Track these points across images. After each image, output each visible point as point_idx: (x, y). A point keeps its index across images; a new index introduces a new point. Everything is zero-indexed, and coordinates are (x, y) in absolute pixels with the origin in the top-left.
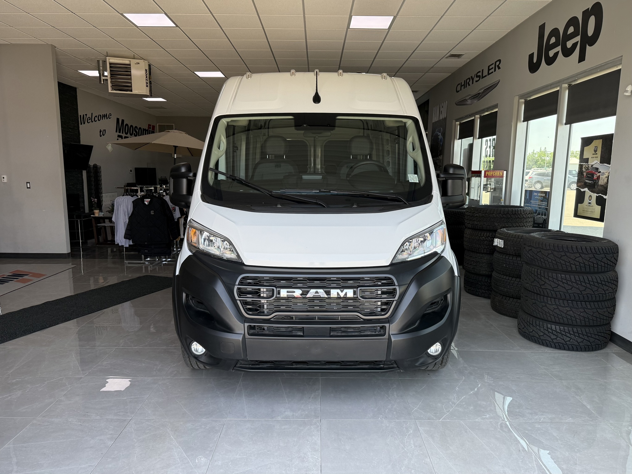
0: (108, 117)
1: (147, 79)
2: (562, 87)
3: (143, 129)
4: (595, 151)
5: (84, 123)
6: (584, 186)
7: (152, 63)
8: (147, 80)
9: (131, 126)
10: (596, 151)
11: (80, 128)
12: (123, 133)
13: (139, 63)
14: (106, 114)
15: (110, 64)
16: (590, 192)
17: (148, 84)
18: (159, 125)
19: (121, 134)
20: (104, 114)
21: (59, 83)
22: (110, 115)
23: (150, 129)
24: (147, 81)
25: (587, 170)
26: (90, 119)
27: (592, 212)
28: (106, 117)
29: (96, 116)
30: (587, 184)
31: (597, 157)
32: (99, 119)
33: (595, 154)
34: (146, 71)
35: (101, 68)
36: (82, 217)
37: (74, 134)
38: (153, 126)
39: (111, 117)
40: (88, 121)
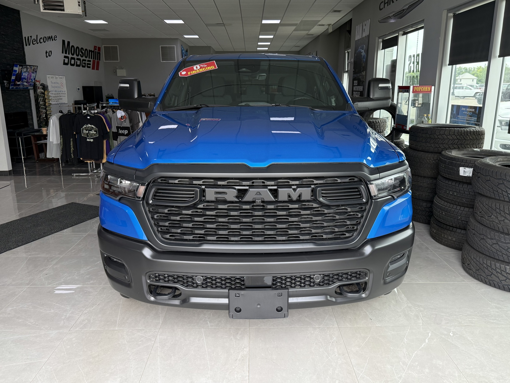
0: (53, 39)
3: (89, 50)
5: (29, 45)
9: (77, 47)
11: (25, 50)
12: (69, 54)
14: (52, 36)
18: (104, 47)
19: (67, 55)
20: (50, 36)
22: (55, 36)
23: (96, 50)
26: (35, 41)
29: (42, 38)
32: (45, 41)
36: (23, 134)
37: (19, 55)
38: (98, 47)
39: (56, 39)
40: (34, 42)
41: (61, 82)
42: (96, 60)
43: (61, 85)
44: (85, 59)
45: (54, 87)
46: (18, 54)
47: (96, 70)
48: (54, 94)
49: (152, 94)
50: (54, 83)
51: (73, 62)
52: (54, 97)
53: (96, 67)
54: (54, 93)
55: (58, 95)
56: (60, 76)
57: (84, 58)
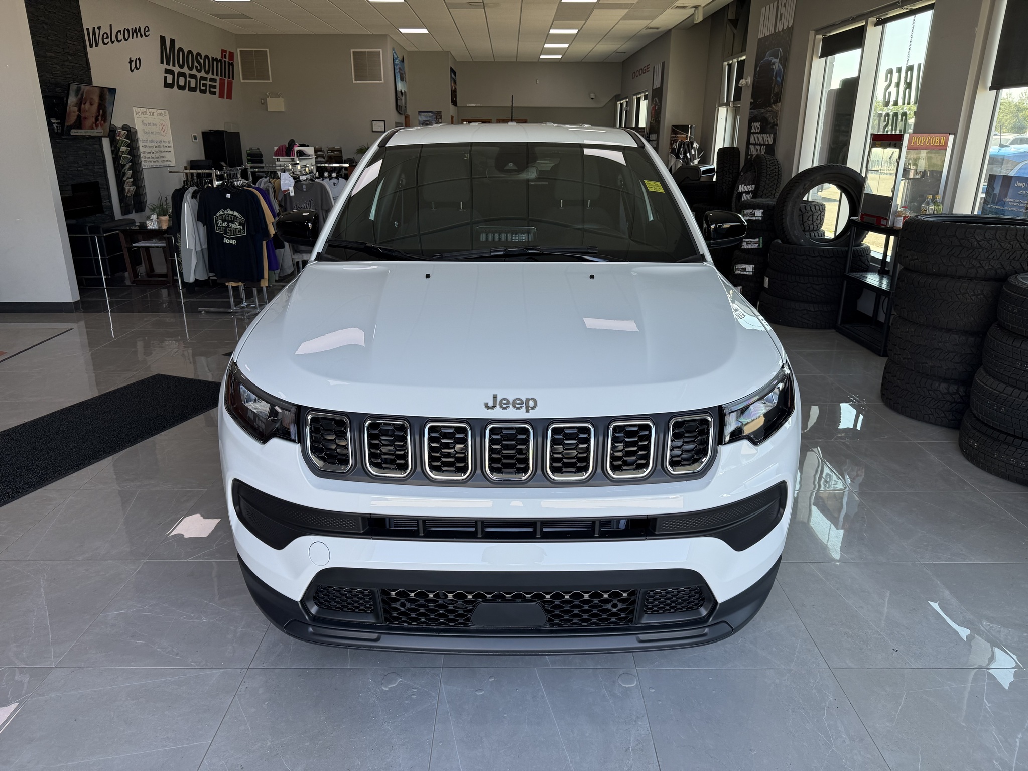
0: (142, 33)
3: (213, 58)
5: (97, 45)
9: (190, 52)
11: (89, 55)
12: (174, 65)
14: (140, 27)
18: (241, 51)
19: (171, 67)
20: (136, 28)
22: (147, 28)
23: (226, 58)
26: (108, 37)
28: (139, 34)
29: (120, 31)
32: (127, 38)
37: (76, 65)
38: (229, 52)
39: (149, 34)
40: (105, 40)
41: (162, 122)
42: (226, 79)
43: (162, 130)
44: (205, 75)
45: (148, 133)
46: (74, 64)
47: (227, 98)
48: (150, 147)
49: (336, 147)
50: (148, 123)
51: (182, 81)
52: (149, 153)
53: (226, 92)
54: (148, 144)
55: (156, 149)
56: (159, 111)
57: (203, 74)
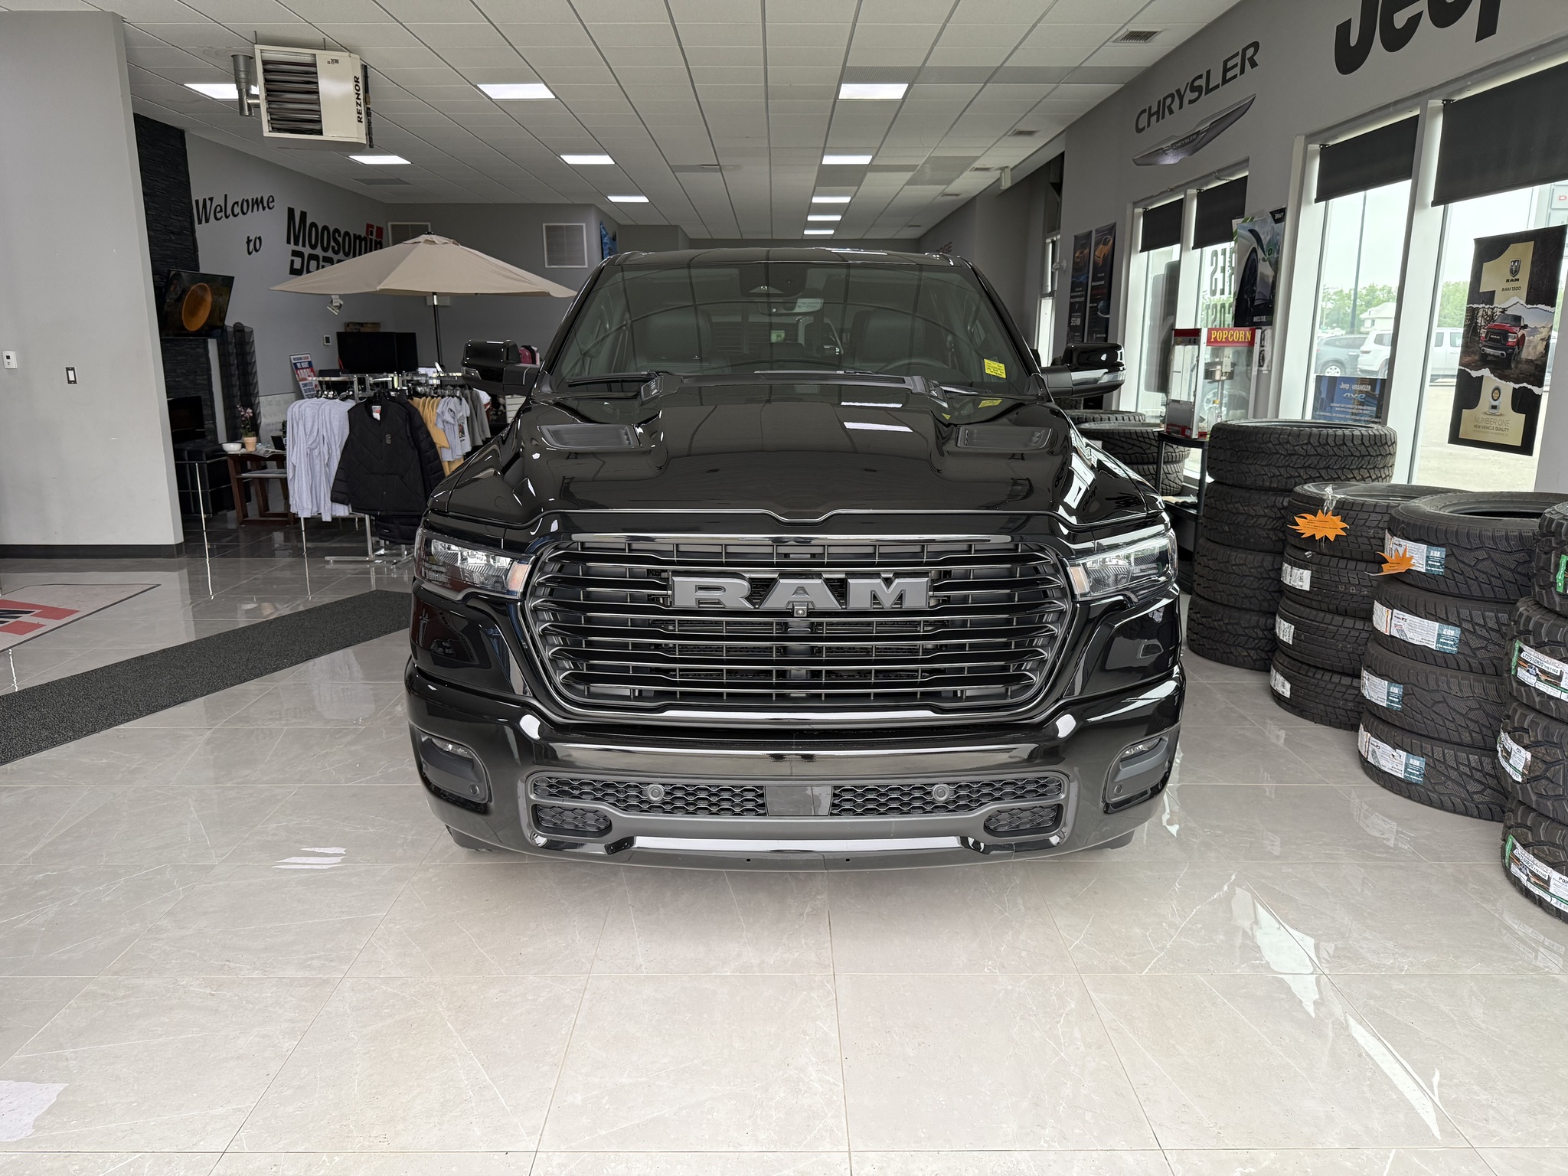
0: (265, 205)
1: (359, 101)
2: (1429, 106)
3: (355, 235)
4: (1514, 272)
5: (207, 221)
6: (1479, 363)
7: (370, 62)
8: (360, 105)
9: (325, 228)
10: (1516, 271)
11: (197, 235)
12: (304, 245)
13: (337, 61)
14: (262, 198)
15: (265, 63)
16: (1497, 379)
17: (361, 114)
18: (393, 226)
19: (299, 248)
20: (257, 198)
21: (135, 116)
22: (271, 199)
23: (372, 235)
24: (359, 107)
25: (1489, 322)
26: (221, 211)
27: (1501, 429)
28: (261, 205)
29: (237, 203)
30: (1489, 358)
31: (1519, 288)
32: (245, 211)
33: (1512, 280)
34: (356, 81)
35: (243, 75)
36: (204, 455)
37: (180, 246)
38: (377, 227)
39: (274, 206)
40: (217, 214)
51: (313, 266)
57: (341, 256)
